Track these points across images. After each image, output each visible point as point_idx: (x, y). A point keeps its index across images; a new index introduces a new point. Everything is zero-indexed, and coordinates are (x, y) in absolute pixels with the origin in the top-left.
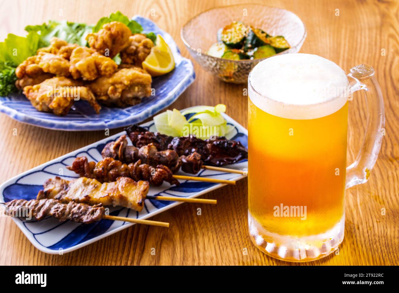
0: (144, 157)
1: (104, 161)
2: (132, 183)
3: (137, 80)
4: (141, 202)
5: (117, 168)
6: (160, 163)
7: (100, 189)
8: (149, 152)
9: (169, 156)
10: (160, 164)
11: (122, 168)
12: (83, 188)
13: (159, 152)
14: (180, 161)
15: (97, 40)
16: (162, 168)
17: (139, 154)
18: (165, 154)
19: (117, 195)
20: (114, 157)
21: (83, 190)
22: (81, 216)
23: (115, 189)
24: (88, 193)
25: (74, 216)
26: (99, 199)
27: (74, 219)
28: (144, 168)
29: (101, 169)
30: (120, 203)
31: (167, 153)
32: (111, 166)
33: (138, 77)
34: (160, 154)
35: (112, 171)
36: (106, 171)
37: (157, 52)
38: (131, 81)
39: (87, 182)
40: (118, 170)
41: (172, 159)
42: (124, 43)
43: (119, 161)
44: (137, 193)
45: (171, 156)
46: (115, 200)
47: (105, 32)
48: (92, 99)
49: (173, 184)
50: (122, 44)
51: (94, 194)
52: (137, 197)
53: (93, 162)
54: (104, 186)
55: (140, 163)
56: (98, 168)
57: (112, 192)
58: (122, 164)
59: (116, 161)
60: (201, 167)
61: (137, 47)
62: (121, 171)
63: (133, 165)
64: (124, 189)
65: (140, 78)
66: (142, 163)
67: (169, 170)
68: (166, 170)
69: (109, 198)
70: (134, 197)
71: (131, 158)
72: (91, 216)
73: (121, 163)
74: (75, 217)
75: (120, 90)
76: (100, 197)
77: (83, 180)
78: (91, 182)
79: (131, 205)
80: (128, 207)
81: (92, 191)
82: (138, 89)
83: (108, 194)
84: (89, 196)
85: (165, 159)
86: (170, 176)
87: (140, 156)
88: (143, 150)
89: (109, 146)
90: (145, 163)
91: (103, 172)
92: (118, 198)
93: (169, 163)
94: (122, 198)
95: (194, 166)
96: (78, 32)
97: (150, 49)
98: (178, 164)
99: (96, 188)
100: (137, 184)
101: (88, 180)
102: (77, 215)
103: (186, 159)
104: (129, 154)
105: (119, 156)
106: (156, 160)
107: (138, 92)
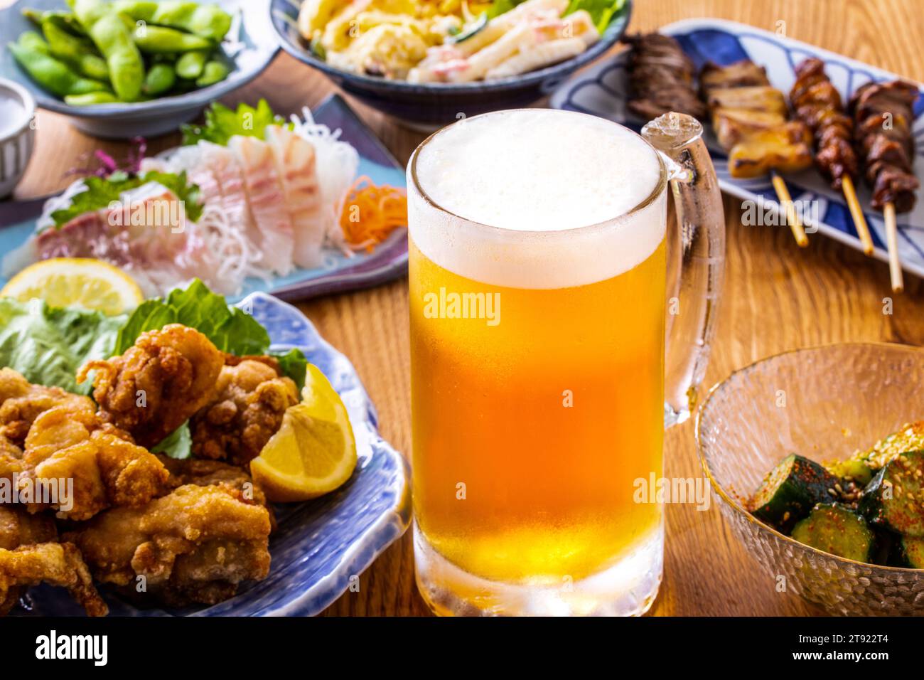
3: (225, 525)
15: (115, 383)
33: (228, 516)
37: (300, 425)
38: (205, 527)
42: (200, 394)
47: (142, 359)
48: (80, 581)
50: (191, 398)
61: (242, 406)
65: (233, 518)
75: (170, 557)
82: (227, 553)
96: (75, 340)
97: (279, 412)
107: (226, 564)
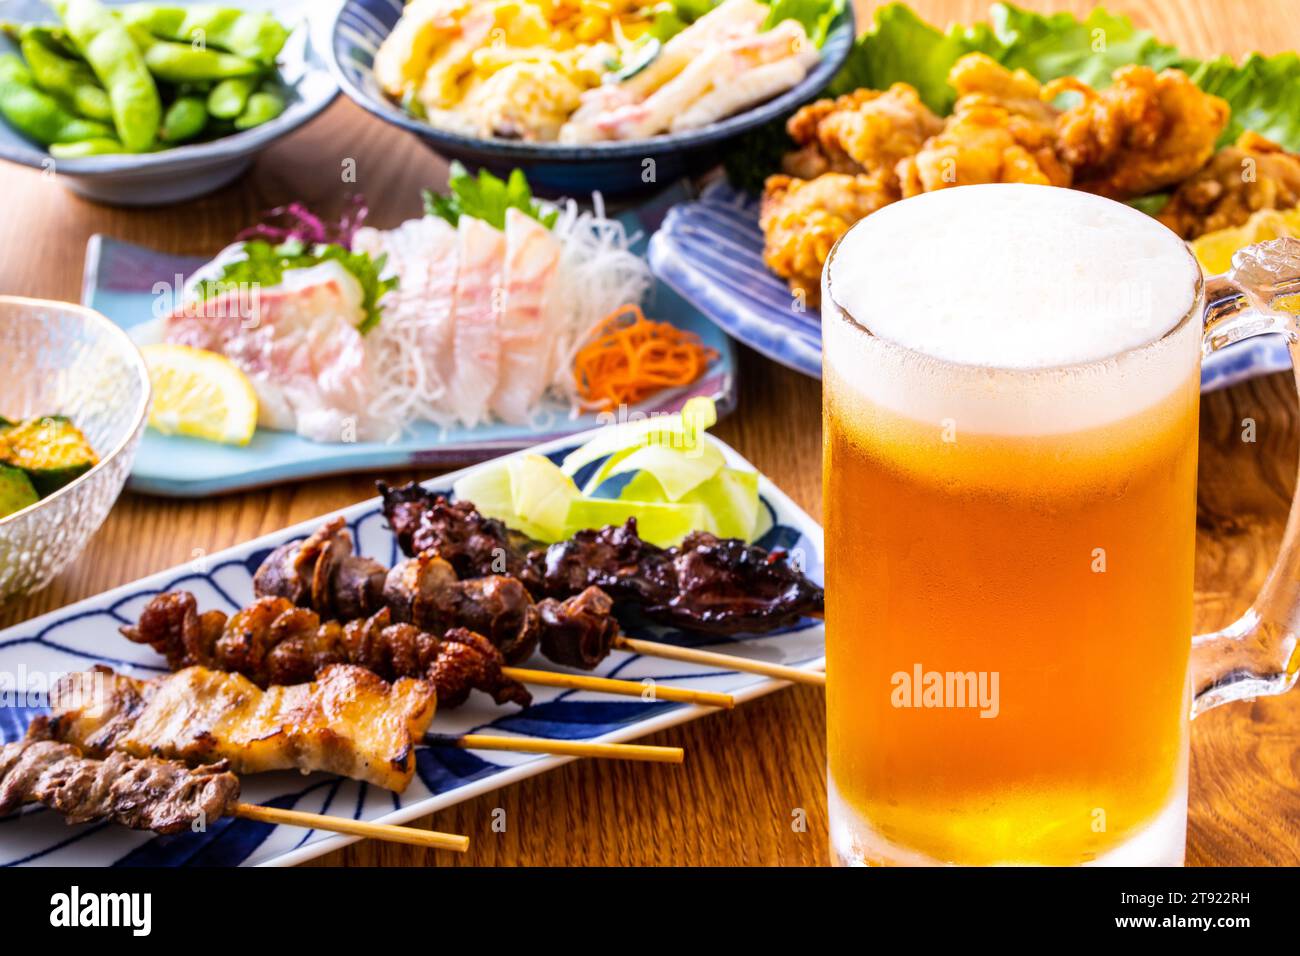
0: (404, 600)
1: (256, 610)
2: (374, 686)
4: (402, 757)
5: (300, 638)
6: (459, 621)
7: (256, 709)
8: (421, 582)
9: (494, 598)
10: (458, 626)
11: (320, 639)
12: (194, 706)
13: (459, 584)
14: (532, 616)
16: (463, 642)
17: (387, 588)
18: (481, 591)
19: (316, 731)
20: (295, 597)
21: (193, 715)
22: (144, 805)
23: (310, 711)
24: (210, 724)
25: (121, 805)
26: (249, 746)
27: (120, 816)
28: (397, 640)
29: (241, 640)
30: (327, 760)
31: (489, 587)
32: (280, 628)
34: (461, 592)
35: (281, 649)
36: (260, 649)
39: (207, 685)
40: (304, 645)
41: (506, 607)
43: (308, 611)
44: (389, 725)
45: (502, 598)
46: (308, 750)
49: (506, 701)
51: (233, 727)
52: (388, 739)
53: (219, 613)
54: (269, 697)
55: (386, 618)
56: (232, 635)
57: (298, 719)
58: (323, 621)
59: (297, 609)
60: (611, 643)
62: (317, 649)
63: (361, 626)
64: (343, 708)
66: (393, 621)
67: (489, 648)
68: (479, 649)
69: (284, 741)
70: (380, 737)
71: (356, 601)
72: (183, 807)
73: (317, 617)
74: (123, 809)
76: (252, 740)
77: (194, 676)
78: (224, 685)
79: (364, 768)
80: (357, 776)
81: (225, 718)
83: (283, 727)
84: (213, 735)
85: (479, 609)
86: (494, 670)
87: (389, 594)
88: (402, 574)
89: (281, 558)
90: (405, 622)
91: (247, 652)
92: (318, 741)
93: (493, 623)
94: (332, 742)
95: (584, 639)
98: (526, 628)
99: (241, 705)
100: (390, 690)
101: (212, 677)
102: (132, 801)
103: (555, 610)
104: (348, 586)
105: (314, 595)
106: (446, 613)
